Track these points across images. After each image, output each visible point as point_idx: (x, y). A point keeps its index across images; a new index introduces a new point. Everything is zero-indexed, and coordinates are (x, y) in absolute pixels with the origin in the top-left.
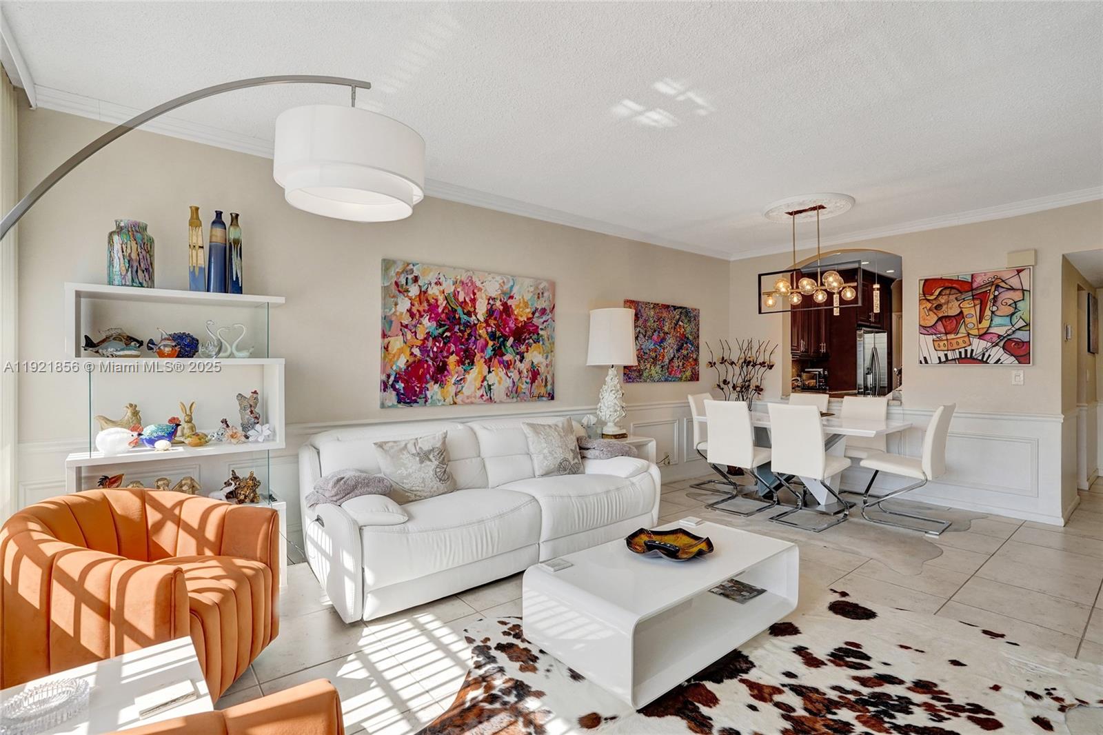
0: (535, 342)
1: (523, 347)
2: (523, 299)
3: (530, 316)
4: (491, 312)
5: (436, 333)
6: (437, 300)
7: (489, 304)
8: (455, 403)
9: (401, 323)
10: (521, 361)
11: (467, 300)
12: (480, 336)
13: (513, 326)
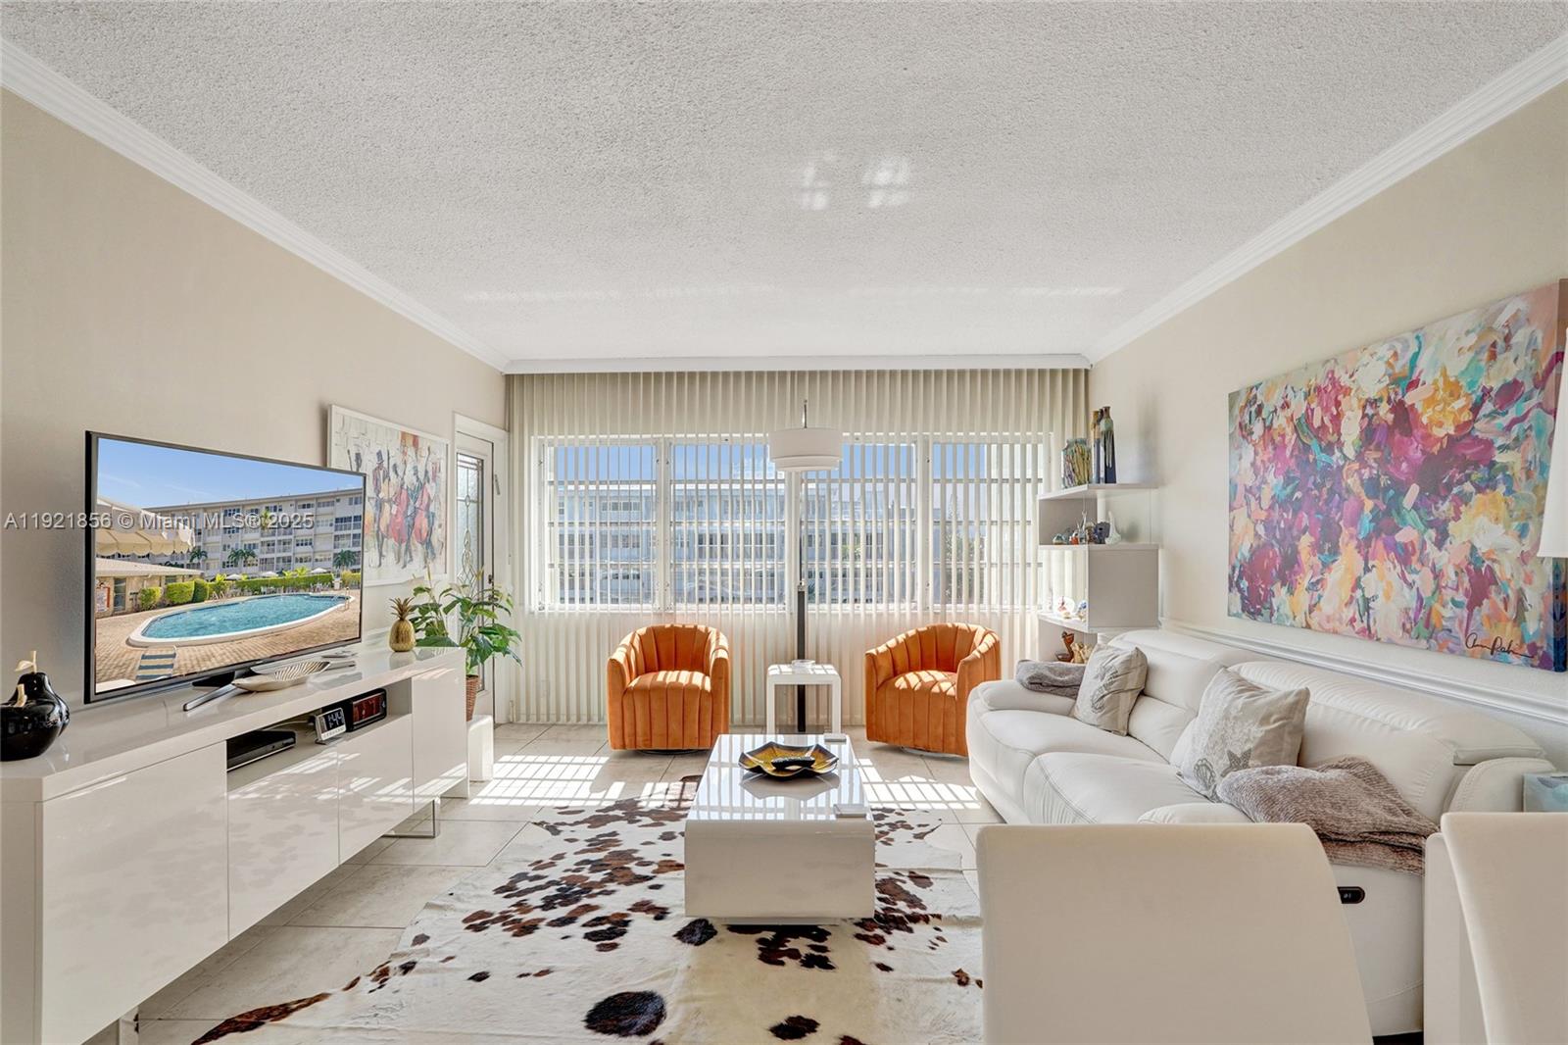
0: (1479, 490)
1: (1445, 507)
2: (1444, 374)
3: (1466, 416)
4: (1369, 434)
5: (1283, 496)
6: (1283, 436)
7: (1365, 415)
8: (1308, 627)
9: (1245, 486)
10: (1439, 544)
11: (1327, 420)
12: (1348, 490)
13: (1419, 454)
